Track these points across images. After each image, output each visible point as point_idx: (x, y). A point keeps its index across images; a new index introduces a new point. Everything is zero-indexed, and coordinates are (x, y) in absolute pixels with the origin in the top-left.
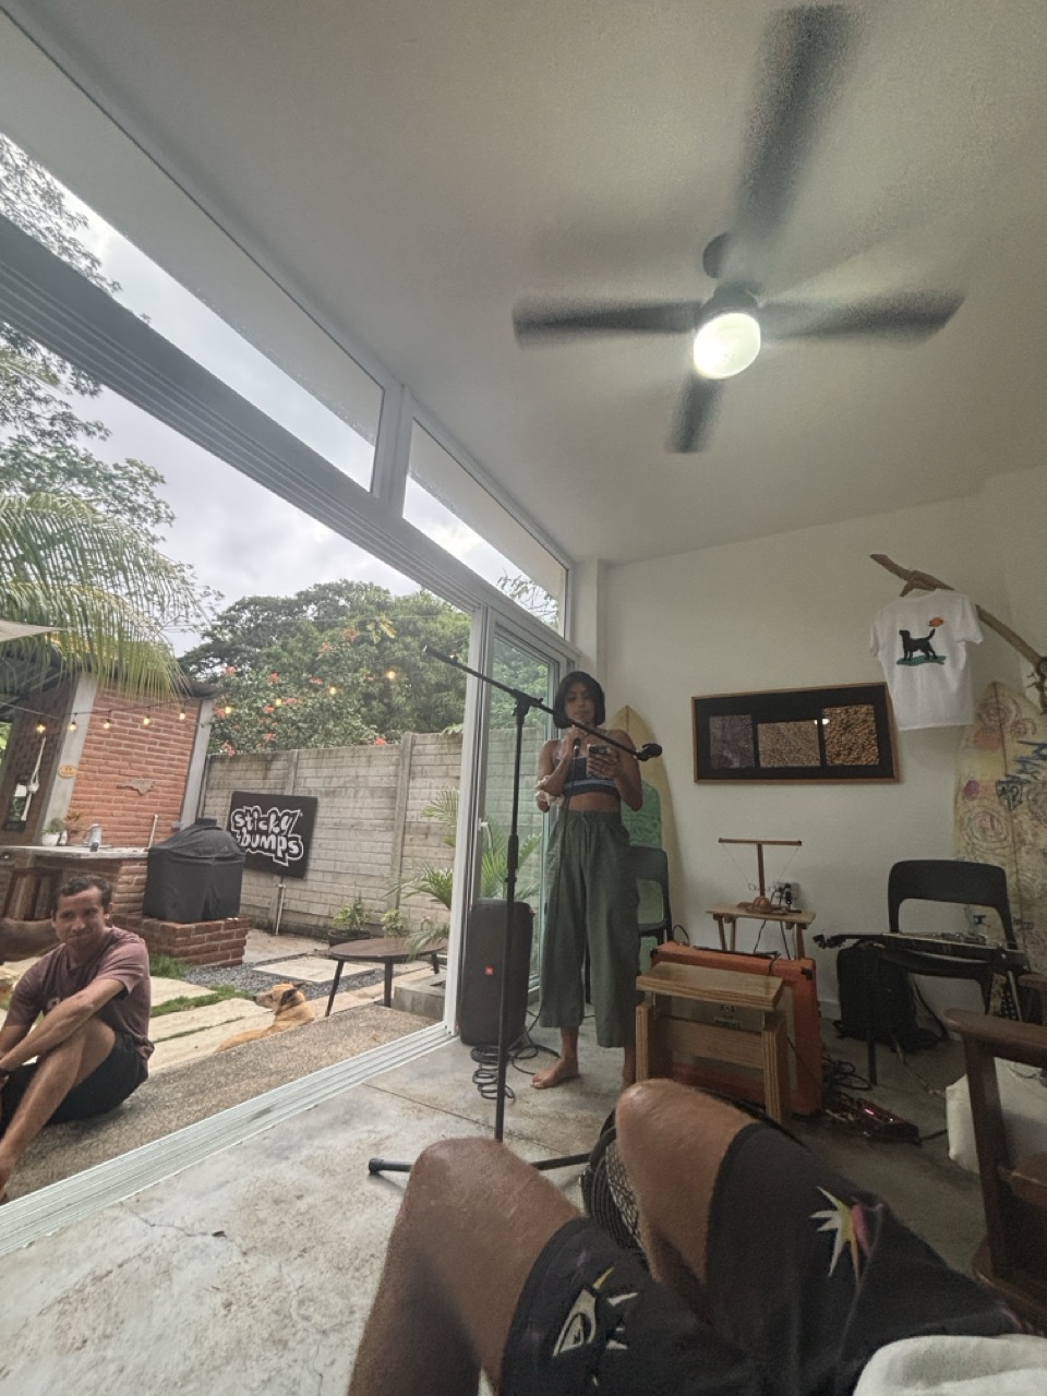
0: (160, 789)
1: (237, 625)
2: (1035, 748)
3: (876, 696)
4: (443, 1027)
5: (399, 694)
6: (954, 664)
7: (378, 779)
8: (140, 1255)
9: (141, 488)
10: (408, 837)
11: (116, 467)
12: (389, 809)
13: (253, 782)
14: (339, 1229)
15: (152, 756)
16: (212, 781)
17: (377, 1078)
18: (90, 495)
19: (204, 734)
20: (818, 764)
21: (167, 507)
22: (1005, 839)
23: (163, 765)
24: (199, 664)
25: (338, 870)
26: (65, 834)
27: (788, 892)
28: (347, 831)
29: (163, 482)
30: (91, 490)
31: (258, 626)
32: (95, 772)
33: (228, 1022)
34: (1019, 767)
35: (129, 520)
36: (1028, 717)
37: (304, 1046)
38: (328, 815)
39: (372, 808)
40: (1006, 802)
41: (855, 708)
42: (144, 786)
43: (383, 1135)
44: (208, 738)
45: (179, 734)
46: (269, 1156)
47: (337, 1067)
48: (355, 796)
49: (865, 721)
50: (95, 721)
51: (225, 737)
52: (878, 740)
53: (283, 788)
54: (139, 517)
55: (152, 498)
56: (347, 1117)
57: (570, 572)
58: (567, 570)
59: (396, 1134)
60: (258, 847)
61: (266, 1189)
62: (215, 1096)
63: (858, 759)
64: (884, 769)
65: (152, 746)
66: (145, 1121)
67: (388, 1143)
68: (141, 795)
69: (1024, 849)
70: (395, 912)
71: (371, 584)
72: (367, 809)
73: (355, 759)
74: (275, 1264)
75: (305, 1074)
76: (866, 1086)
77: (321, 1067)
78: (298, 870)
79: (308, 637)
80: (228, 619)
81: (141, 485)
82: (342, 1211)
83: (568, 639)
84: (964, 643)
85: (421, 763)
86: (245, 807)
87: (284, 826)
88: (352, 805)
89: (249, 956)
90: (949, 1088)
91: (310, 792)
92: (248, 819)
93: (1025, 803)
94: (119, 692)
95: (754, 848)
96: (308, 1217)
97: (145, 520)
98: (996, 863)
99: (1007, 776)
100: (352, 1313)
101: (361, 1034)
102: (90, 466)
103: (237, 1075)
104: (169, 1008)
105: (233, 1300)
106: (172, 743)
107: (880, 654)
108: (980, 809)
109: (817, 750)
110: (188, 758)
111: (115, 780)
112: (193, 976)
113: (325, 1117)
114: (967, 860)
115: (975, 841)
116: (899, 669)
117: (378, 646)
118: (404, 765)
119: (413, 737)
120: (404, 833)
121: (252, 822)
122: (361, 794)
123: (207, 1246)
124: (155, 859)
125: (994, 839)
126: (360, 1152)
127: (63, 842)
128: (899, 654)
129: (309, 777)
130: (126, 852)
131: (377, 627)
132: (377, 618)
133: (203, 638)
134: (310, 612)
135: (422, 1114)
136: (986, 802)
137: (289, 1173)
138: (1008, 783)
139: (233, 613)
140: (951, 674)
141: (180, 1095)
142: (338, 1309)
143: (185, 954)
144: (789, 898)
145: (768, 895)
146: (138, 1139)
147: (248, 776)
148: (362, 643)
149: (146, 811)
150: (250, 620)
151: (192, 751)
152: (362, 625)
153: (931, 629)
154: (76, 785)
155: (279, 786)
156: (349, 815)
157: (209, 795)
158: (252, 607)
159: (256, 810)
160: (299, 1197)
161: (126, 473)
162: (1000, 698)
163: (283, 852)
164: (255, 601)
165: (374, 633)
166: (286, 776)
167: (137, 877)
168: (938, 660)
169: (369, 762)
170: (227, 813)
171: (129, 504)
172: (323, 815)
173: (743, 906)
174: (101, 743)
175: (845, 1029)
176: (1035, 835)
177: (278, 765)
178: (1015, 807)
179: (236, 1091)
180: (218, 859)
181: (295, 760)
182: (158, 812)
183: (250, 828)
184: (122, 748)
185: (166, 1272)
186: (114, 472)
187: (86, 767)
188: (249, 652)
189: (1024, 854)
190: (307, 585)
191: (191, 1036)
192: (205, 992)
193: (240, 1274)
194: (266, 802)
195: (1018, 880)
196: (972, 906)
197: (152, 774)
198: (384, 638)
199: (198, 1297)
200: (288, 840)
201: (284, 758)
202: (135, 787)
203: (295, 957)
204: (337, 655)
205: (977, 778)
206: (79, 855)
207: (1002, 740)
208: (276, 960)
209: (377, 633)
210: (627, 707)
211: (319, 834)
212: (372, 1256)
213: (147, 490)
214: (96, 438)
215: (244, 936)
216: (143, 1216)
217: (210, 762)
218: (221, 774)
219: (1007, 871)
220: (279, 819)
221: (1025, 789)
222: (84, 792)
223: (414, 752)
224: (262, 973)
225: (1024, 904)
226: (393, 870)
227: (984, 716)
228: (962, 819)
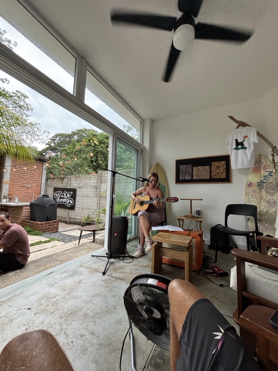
0: (34, 187)
1: (55, 141)
2: (269, 173)
3: (226, 159)
4: (104, 249)
5: (100, 160)
6: (250, 149)
7: (92, 184)
8: (5, 316)
9: (22, 100)
10: (101, 199)
11: (13, 93)
12: (96, 191)
13: (59, 185)
14: (63, 306)
15: (30, 178)
16: (48, 185)
17: (83, 263)
18: (7, 102)
19: (45, 172)
20: (209, 178)
21: (30, 106)
22: (258, 198)
23: (34, 180)
24: (46, 153)
25: (83, 207)
26: (8, 199)
27: (199, 213)
28: (85, 198)
29: (28, 98)
30: (6, 100)
31: (61, 142)
32: (14, 182)
33: (52, 247)
34: (264, 178)
35: (19, 110)
36: (269, 164)
37: (69, 254)
38: (80, 193)
39: (91, 191)
40: (259, 188)
41: (220, 162)
42: (29, 186)
43: (81, 279)
44: (46, 173)
45: (37, 172)
46: (48, 286)
47: (77, 259)
48: (86, 188)
49: (223, 166)
50: (13, 168)
51: (51, 173)
52: (226, 171)
53: (67, 186)
54: (22, 109)
55: (26, 103)
56: (73, 274)
57: (142, 123)
58: (141, 122)
59: (85, 279)
60: (62, 202)
61: (45, 295)
62: (43, 267)
63: (220, 176)
64: (227, 179)
65: (30, 175)
66: (22, 274)
67: (82, 281)
68: (29, 188)
69: (262, 201)
70: (98, 218)
71: (92, 129)
72: (90, 192)
73: (86, 178)
74: (43, 317)
75: (68, 261)
76: (214, 262)
77: (73, 259)
78: (72, 208)
79: (74, 145)
80: (53, 140)
81: (21, 99)
82: (66, 301)
83: (141, 143)
84: (253, 143)
85: (104, 179)
86: (57, 191)
87: (68, 196)
88: (86, 191)
89: (60, 230)
90: (232, 269)
91: (74, 187)
92: (59, 194)
93: (264, 188)
94: (18, 160)
95: (190, 201)
96: (55, 303)
97: (24, 110)
98: (254, 205)
99: (260, 181)
100: (62, 330)
101: (85, 250)
102: (5, 93)
103: (50, 262)
104: (37, 244)
105: (29, 328)
106: (36, 174)
107: (229, 146)
108: (252, 190)
109: (209, 174)
110: (41, 178)
111: (20, 185)
112: (44, 235)
113: (66, 274)
114: (247, 204)
115: (250, 199)
116: (234, 151)
117: (94, 147)
118: (99, 180)
119: (101, 172)
120: (100, 198)
121: (60, 195)
122: (88, 188)
123: (25, 312)
124: (32, 206)
125: (255, 198)
126: (74, 284)
127: (8, 201)
128: (234, 146)
129: (74, 183)
130: (24, 204)
131: (93, 141)
132: (93, 139)
133: (46, 145)
134: (75, 137)
135: (94, 273)
136: (254, 188)
137: (53, 291)
138: (260, 183)
139: (54, 138)
140: (249, 152)
141: (33, 267)
142: (58, 329)
143: (42, 230)
144: (199, 214)
145: (193, 214)
146: (20, 279)
147: (58, 183)
148: (89, 146)
149: (31, 193)
150: (59, 140)
151: (42, 176)
152: (89, 141)
153: (244, 139)
154: (9, 186)
155: (66, 186)
156: (85, 193)
157: (47, 188)
158: (59, 136)
159: (60, 192)
160: (55, 297)
161: (16, 95)
162: (261, 159)
163: (68, 203)
164: (59, 135)
165: (92, 143)
166: (68, 183)
167: (28, 210)
168: (245, 148)
169: (90, 179)
170: (53, 193)
171: (19, 105)
172: (78, 193)
173: (185, 216)
174: (15, 174)
175: (211, 247)
176: (266, 197)
177: (65, 180)
178: (261, 189)
179: (49, 266)
180: (49, 205)
181: (70, 179)
182: (34, 193)
183: (59, 197)
184: (21, 176)
185: (12, 320)
186: (13, 95)
187: (12, 181)
188: (59, 149)
189: (262, 202)
190: (74, 130)
191: (42, 251)
192: (47, 239)
193: (32, 320)
194: (63, 190)
195: (260, 209)
196: (247, 216)
197: (31, 183)
198: (95, 145)
199: (19, 327)
200: (70, 200)
201: (67, 178)
202: (27, 186)
203: (72, 230)
204: (80, 149)
205: (252, 181)
206: (11, 205)
207: (260, 171)
208: (67, 231)
209: (93, 143)
210: (157, 163)
211: (78, 198)
212: (71, 313)
213: (24, 101)
214: (6, 83)
215: (58, 225)
216: (9, 304)
217: (47, 179)
218: (50, 183)
219: (258, 206)
220: (66, 194)
221: (265, 184)
222: (12, 188)
223: (102, 176)
224: (63, 234)
225: (260, 215)
226: (97, 207)
227: (256, 164)
228: (247, 193)
